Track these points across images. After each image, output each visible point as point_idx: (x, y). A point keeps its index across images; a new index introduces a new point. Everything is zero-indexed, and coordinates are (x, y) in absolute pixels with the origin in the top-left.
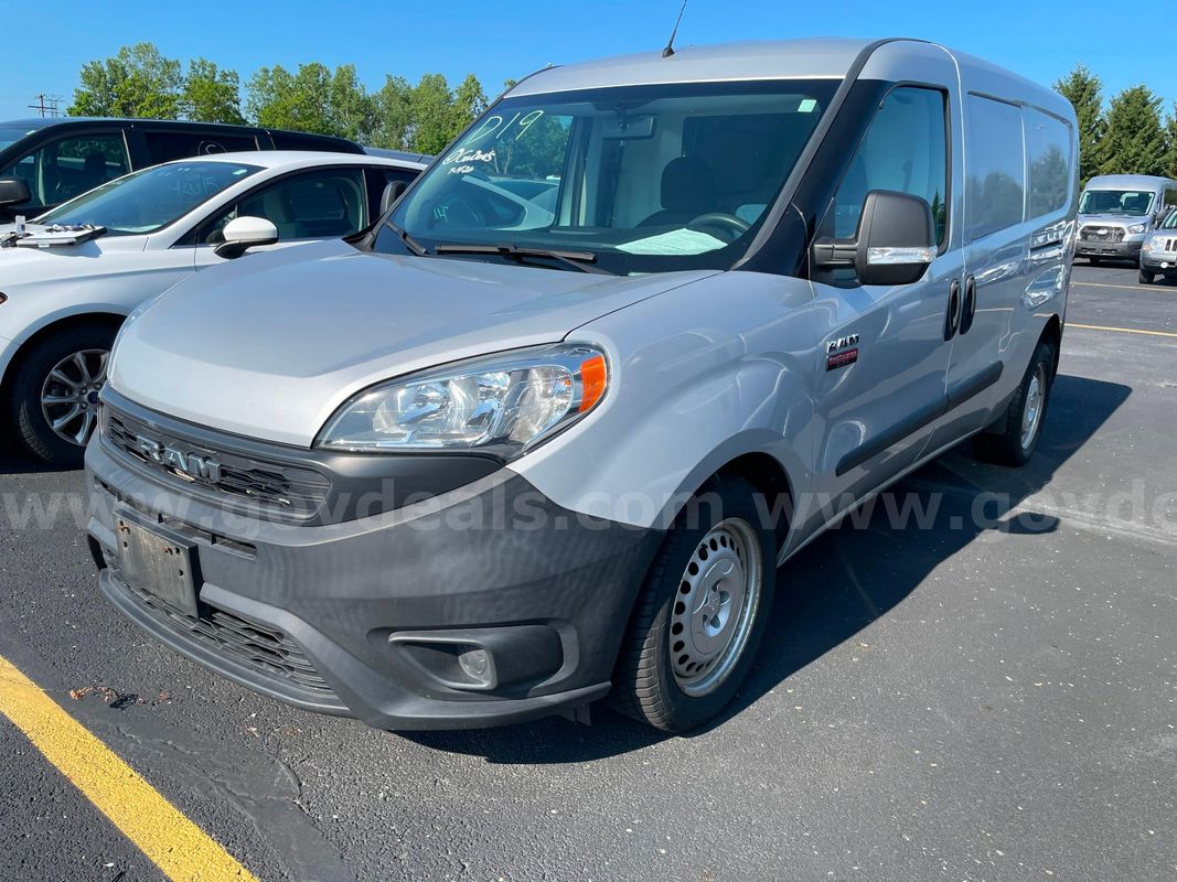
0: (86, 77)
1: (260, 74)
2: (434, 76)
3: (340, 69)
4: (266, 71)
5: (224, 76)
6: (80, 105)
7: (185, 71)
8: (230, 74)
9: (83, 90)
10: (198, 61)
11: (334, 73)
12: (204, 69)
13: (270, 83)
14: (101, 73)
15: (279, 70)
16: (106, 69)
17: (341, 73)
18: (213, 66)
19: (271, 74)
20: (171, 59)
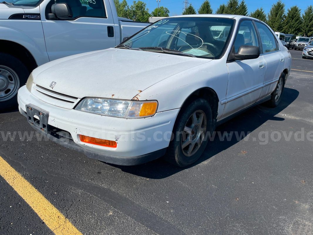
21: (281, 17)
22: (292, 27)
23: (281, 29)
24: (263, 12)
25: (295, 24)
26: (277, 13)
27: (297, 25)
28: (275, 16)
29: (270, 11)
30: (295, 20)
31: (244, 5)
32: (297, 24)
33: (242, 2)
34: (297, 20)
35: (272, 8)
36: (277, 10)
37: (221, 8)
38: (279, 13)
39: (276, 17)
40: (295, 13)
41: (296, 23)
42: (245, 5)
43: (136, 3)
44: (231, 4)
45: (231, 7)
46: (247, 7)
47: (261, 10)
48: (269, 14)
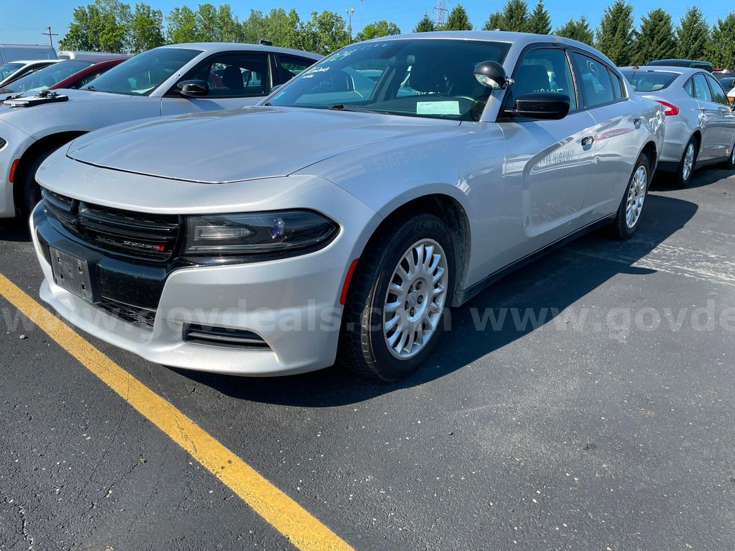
0: (76, 16)
1: (174, 11)
2: (277, 9)
3: (222, 7)
4: (178, 10)
5: (154, 13)
6: (73, 32)
7: (133, 11)
8: (157, 12)
9: (75, 23)
10: (140, 4)
11: (218, 10)
12: (144, 9)
13: (180, 16)
14: (84, 14)
15: (185, 9)
16: (87, 11)
17: (222, 9)
18: (149, 7)
19: (180, 11)
20: (125, 4)
21: (624, 35)
22: (651, 56)
23: (626, 62)
24: (587, 26)
25: (658, 49)
26: (614, 28)
27: (662, 52)
28: (612, 33)
29: (601, 22)
30: (657, 40)
31: (543, 12)
32: (663, 49)
33: (539, 6)
34: (663, 40)
35: (606, 16)
36: (615, 20)
37: (492, 20)
38: (620, 26)
39: (614, 36)
40: (656, 26)
41: (660, 47)
42: (546, 12)
43: (318, 16)
44: (511, 10)
45: (512, 17)
46: (549, 17)
47: (583, 21)
48: (600, 29)
